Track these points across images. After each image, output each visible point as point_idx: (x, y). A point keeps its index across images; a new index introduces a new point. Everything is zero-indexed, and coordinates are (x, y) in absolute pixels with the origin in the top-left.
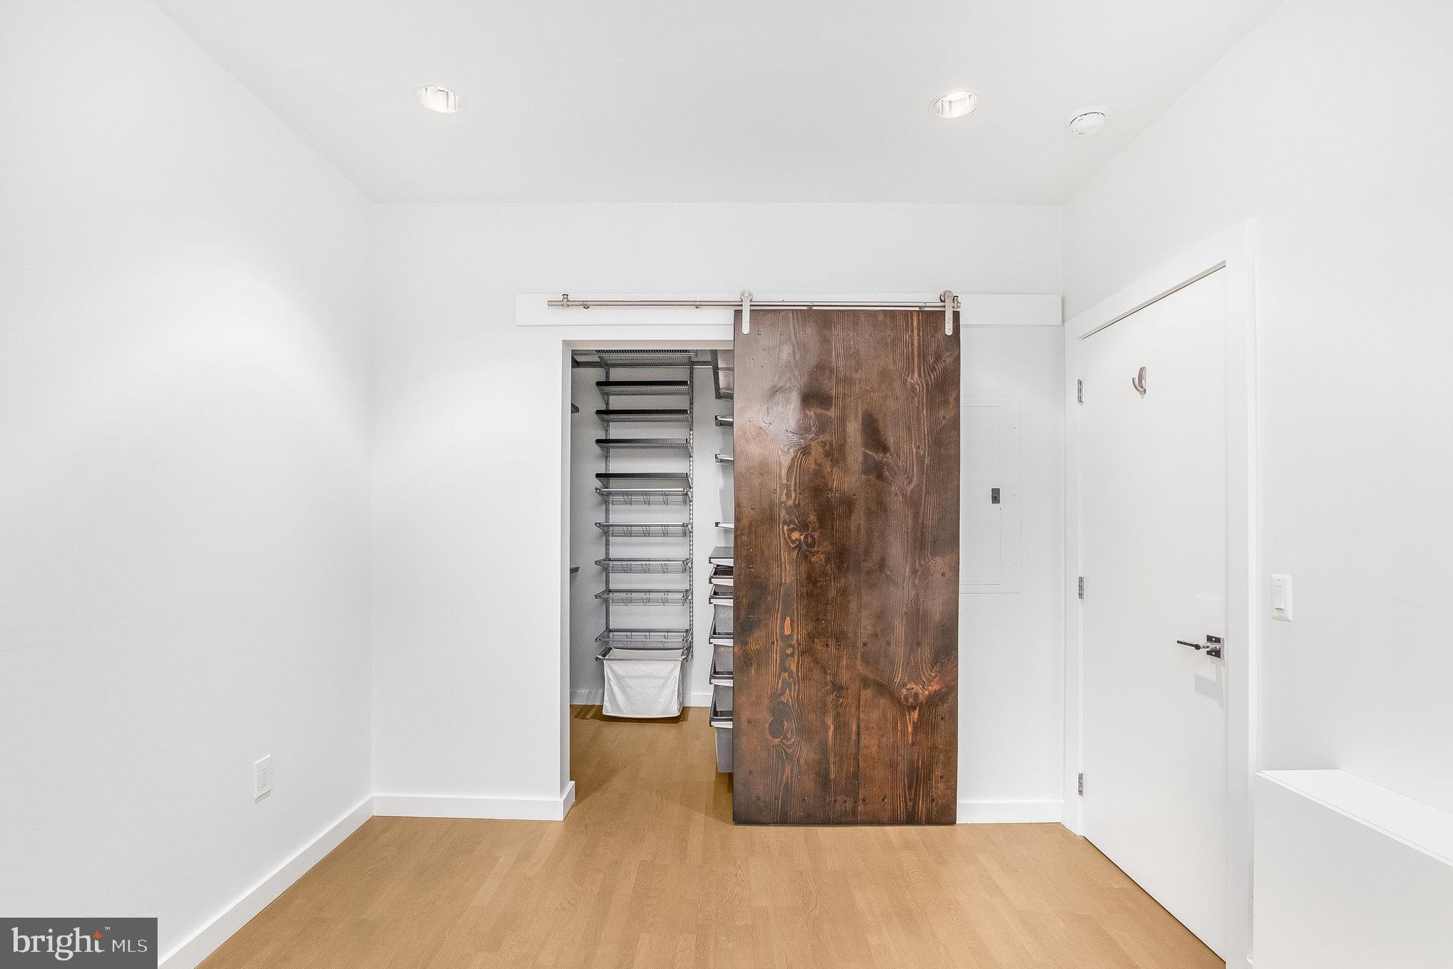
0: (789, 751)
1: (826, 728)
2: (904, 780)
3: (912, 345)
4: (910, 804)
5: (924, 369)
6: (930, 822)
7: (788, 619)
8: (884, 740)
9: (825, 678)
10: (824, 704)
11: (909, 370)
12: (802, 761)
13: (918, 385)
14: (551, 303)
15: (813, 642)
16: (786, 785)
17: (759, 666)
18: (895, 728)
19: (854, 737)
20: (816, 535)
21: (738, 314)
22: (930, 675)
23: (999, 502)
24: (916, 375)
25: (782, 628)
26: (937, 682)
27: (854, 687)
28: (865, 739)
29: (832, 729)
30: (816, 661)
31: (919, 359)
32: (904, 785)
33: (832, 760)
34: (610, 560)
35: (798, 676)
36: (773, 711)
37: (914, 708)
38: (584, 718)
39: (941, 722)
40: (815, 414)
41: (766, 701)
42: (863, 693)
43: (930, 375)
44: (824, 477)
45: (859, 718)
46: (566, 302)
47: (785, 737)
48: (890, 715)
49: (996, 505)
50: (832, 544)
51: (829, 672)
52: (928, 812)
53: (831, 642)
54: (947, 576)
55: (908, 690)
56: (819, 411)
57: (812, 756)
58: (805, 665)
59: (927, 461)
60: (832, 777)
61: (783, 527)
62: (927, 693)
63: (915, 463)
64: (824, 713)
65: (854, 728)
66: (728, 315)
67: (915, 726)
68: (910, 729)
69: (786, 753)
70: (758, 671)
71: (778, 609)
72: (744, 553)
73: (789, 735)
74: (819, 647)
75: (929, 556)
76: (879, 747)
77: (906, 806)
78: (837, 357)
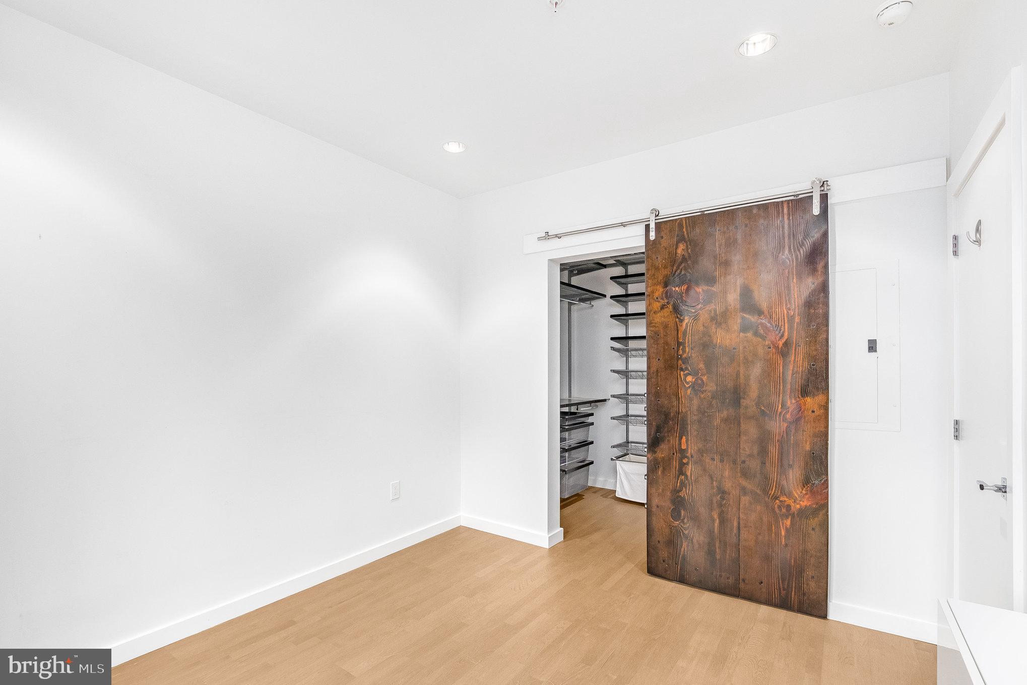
0: (686, 532)
1: (713, 521)
2: (778, 572)
3: (783, 228)
4: (783, 593)
5: (794, 246)
6: (801, 610)
7: (684, 437)
8: (760, 538)
9: (712, 483)
10: (711, 501)
11: (781, 248)
12: (695, 541)
13: (789, 259)
14: (539, 239)
15: (703, 456)
16: (684, 555)
17: (664, 469)
18: (770, 530)
19: (735, 531)
20: (705, 378)
21: (647, 227)
22: (801, 492)
23: (876, 351)
24: (787, 252)
25: (680, 444)
26: (808, 500)
27: (735, 492)
28: (744, 534)
29: (717, 521)
30: (705, 470)
31: (789, 238)
32: (778, 577)
33: (717, 545)
34: (628, 395)
35: (691, 479)
36: (673, 502)
37: (787, 517)
38: (606, 497)
39: (812, 532)
40: (703, 290)
41: (669, 494)
42: (743, 498)
43: (799, 251)
44: (710, 336)
45: (739, 518)
46: (547, 236)
47: (683, 521)
48: (765, 519)
49: (874, 354)
50: (717, 385)
51: (715, 479)
52: (800, 602)
53: (717, 458)
54: (817, 413)
55: (781, 501)
56: (706, 288)
57: (702, 538)
58: (697, 472)
59: (797, 319)
60: (718, 557)
61: (680, 372)
62: (798, 506)
63: (786, 321)
64: (711, 510)
65: (735, 524)
66: (641, 229)
67: (787, 530)
68: (783, 533)
69: (683, 533)
70: (663, 472)
71: (677, 431)
72: (653, 391)
73: (686, 521)
74: (707, 461)
75: (800, 396)
76: (756, 542)
77: (780, 593)
78: (720, 245)
